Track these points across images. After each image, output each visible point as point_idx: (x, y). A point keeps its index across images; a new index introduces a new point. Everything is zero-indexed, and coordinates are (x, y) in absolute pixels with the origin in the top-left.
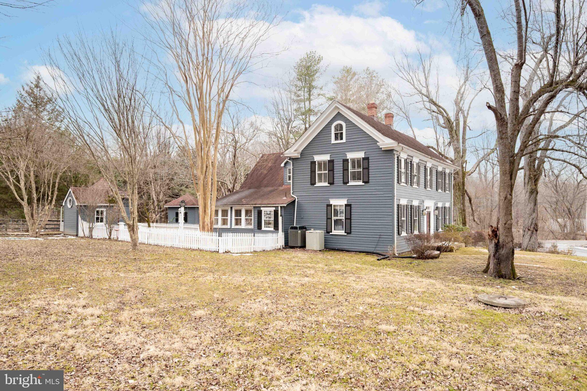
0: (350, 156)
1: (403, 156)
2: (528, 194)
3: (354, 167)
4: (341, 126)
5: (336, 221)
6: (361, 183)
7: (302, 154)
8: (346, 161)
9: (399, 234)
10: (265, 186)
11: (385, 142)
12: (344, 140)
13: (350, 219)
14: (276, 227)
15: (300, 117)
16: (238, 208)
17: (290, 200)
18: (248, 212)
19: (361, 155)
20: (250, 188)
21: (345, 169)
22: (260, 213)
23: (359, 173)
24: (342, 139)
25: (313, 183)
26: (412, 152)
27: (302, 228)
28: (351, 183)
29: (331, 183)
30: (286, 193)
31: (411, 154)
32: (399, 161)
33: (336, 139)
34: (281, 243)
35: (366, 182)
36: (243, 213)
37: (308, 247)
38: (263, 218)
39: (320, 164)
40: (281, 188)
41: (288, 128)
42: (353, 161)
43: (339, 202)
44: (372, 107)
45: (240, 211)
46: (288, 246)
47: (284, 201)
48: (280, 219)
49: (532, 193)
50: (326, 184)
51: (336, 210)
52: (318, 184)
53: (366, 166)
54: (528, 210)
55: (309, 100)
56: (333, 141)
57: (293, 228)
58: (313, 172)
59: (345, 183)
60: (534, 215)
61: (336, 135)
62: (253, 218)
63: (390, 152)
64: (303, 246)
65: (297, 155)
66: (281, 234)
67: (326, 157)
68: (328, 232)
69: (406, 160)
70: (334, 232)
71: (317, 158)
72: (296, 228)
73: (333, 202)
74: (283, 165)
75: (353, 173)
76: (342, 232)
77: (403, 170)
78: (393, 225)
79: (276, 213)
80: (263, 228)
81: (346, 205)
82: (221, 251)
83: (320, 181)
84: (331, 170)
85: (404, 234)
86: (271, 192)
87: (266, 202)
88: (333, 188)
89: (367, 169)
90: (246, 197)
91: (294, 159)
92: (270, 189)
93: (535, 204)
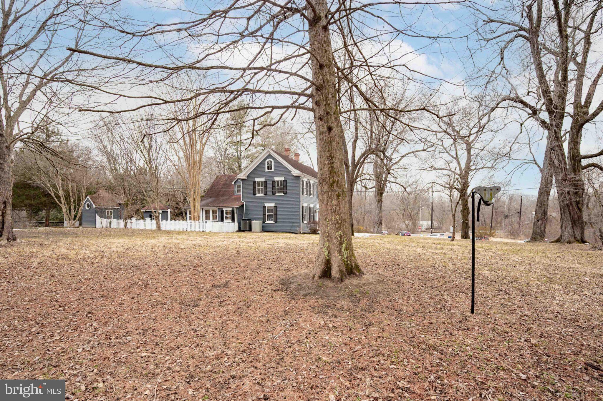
0: (276, 179)
1: (305, 180)
2: (377, 203)
3: (278, 185)
4: (271, 162)
5: (269, 216)
6: (282, 194)
7: (247, 177)
8: (274, 182)
9: (303, 222)
10: (223, 196)
11: (296, 172)
12: (273, 170)
13: (277, 214)
14: (233, 220)
15: (234, 147)
16: (207, 209)
17: (241, 204)
18: (214, 212)
19: (282, 179)
20: (211, 197)
21: (274, 187)
22: (222, 212)
23: (281, 189)
24: (271, 169)
25: (255, 194)
26: (309, 177)
27: (249, 220)
28: (277, 194)
29: (266, 194)
30: (238, 199)
31: (309, 179)
32: (303, 182)
33: (268, 169)
34: (237, 229)
35: (285, 194)
36: (211, 212)
37: (253, 230)
38: (225, 215)
39: (259, 183)
40: (232, 197)
41: (225, 154)
42: (278, 182)
43: (270, 205)
44: (288, 150)
45: (209, 211)
46: (240, 230)
47: (237, 205)
48: (236, 215)
49: (379, 202)
50: (263, 195)
51: (268, 210)
52: (258, 195)
53: (285, 185)
54: (377, 212)
55: (240, 135)
56: (267, 170)
57: (243, 220)
58: (255, 187)
59: (274, 194)
60: (380, 215)
61: (268, 167)
62: (217, 215)
63: (298, 177)
64: (250, 230)
65: (245, 177)
66: (236, 224)
67: (262, 179)
68: (264, 222)
69: (306, 182)
70: (268, 222)
71: (257, 180)
72: (245, 220)
73: (267, 205)
74: (233, 183)
75: (278, 189)
76: (272, 222)
77: (305, 187)
78: (300, 217)
79: (233, 211)
80: (225, 221)
81: (274, 207)
82: (207, 231)
83: (259, 193)
84: (266, 187)
85: (305, 222)
86: (226, 199)
87: (225, 205)
88: (266, 197)
89: (286, 186)
90: (211, 203)
91: (243, 180)
92: (225, 197)
93: (381, 208)
